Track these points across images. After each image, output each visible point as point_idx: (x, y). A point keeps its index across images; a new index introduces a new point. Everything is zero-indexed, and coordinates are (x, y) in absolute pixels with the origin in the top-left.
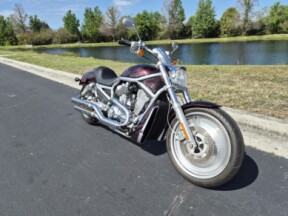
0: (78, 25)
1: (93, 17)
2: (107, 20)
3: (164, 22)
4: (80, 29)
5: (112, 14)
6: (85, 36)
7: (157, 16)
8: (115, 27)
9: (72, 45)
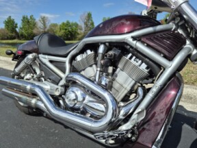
0: (16, 27)
1: (28, 22)
2: (40, 25)
3: (81, 29)
4: (17, 30)
5: (44, 21)
6: (22, 35)
7: (76, 25)
8: (46, 30)
9: (10, 41)
